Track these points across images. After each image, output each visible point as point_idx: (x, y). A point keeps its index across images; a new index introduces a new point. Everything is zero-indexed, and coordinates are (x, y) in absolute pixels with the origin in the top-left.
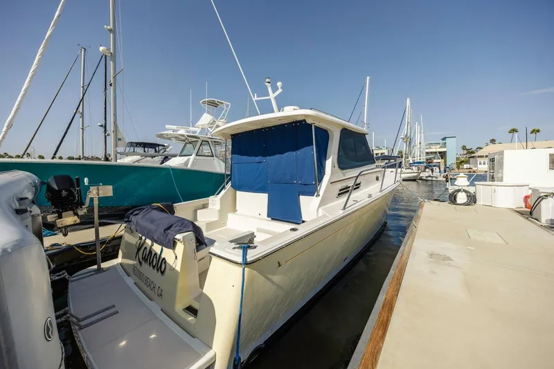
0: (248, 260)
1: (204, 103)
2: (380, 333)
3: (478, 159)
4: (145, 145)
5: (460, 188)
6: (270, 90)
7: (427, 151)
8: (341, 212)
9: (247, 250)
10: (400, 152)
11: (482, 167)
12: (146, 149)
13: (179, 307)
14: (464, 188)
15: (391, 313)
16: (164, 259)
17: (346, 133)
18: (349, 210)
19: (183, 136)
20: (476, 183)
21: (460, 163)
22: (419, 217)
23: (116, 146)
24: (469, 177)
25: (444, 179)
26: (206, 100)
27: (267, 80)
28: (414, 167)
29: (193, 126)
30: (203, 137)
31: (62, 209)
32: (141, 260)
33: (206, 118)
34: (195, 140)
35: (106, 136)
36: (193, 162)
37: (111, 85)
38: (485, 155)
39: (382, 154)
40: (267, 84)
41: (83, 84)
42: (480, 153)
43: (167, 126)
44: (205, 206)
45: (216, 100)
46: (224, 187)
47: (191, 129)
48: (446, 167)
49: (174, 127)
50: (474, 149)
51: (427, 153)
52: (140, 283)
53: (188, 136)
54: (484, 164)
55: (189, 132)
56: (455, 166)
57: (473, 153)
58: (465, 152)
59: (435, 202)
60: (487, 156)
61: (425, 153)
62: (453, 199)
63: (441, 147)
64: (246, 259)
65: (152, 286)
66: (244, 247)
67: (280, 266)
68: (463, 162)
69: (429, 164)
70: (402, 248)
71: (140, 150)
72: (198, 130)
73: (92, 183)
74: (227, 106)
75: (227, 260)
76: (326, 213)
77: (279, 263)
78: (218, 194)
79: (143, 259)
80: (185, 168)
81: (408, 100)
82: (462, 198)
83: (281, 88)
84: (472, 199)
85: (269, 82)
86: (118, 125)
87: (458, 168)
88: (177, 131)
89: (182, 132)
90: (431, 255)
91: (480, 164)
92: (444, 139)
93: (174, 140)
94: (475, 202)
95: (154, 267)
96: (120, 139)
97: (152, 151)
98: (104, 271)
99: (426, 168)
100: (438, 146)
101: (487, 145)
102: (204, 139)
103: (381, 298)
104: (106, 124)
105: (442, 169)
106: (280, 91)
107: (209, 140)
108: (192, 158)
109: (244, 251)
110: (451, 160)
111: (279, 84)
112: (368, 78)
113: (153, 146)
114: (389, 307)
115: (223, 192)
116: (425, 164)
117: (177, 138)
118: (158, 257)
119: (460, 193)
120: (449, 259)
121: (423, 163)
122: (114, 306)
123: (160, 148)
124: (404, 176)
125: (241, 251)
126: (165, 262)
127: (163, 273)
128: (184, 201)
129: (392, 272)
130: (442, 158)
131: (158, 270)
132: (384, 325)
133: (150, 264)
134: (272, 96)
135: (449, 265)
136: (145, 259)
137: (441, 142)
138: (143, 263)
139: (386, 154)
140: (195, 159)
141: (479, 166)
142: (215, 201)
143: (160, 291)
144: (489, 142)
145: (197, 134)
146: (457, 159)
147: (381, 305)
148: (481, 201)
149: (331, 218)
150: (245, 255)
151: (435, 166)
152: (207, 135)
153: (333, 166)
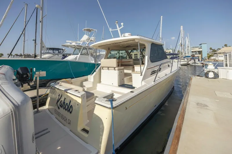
0: (114, 106)
1: (85, 30)
2: (176, 141)
3: (218, 54)
4: (53, 49)
5: (210, 70)
6: (117, 26)
7: (192, 50)
8: (153, 83)
9: (112, 102)
10: (179, 51)
11: (221, 58)
12: (54, 51)
13: (79, 129)
14: (212, 70)
15: (181, 132)
16: (71, 106)
17: (153, 45)
18: (157, 82)
19: (75, 46)
20: (218, 67)
21: (209, 57)
22: (190, 85)
23: (41, 50)
24: (214, 65)
25: (202, 65)
26: (86, 28)
27: (116, 22)
28: (185, 59)
29: (79, 41)
30: (84, 46)
31: (23, 83)
32: (59, 107)
33: (85, 37)
34: (80, 47)
35: (35, 45)
36: (79, 58)
37: (40, 22)
38: (222, 52)
39: (169, 52)
40: (116, 24)
41: (26, 20)
42: (219, 51)
43: (67, 41)
44: (86, 80)
45: (90, 29)
46: (95, 71)
47: (78, 42)
48: (202, 58)
49: (71, 41)
50: (216, 49)
51: (192, 52)
52: (58, 117)
53: (77, 46)
54: (222, 57)
55: (77, 44)
56: (207, 58)
57: (215, 51)
58: (212, 51)
59: (197, 77)
60: (223, 53)
61: (191, 52)
62: (206, 75)
63: (199, 49)
64: (113, 106)
65: (65, 119)
66: (111, 100)
67: (126, 109)
68: (211, 56)
69: (193, 57)
70: (183, 101)
71: (51, 51)
72: (81, 43)
73: (37, 70)
74: (95, 31)
75: (104, 106)
76: (146, 84)
77: (126, 108)
78: (92, 74)
79: (60, 106)
80: (75, 61)
81: (182, 27)
82: (211, 75)
83: (123, 26)
84: (216, 76)
85: (117, 23)
86: (43, 41)
87: (209, 59)
88: (71, 43)
89: (74, 44)
90: (198, 104)
91: (220, 57)
92: (201, 44)
93: (70, 47)
94: (218, 77)
95: (66, 110)
96: (43, 47)
97: (57, 52)
98: (40, 112)
99: (191, 59)
100: (198, 48)
101: (223, 47)
102: (84, 47)
103: (175, 125)
104: (36, 39)
105: (200, 60)
106: (122, 27)
107: (87, 47)
108: (78, 56)
109: (111, 102)
110: (205, 55)
111: (122, 24)
112: (162, 17)
113: (58, 49)
114: (179, 129)
115: (95, 73)
116: (191, 57)
117: (71, 46)
118: (68, 105)
119: (210, 72)
120: (207, 106)
121: (190, 56)
122: (47, 129)
123: (61, 50)
124: (181, 63)
125: (110, 102)
126: (72, 107)
127: (71, 112)
128: (76, 78)
129: (179, 112)
130: (200, 54)
131: (68, 111)
132: (178, 138)
133: (64, 108)
134: (118, 29)
135: (207, 109)
136: (61, 106)
137: (199, 46)
138: (60, 108)
139: (172, 52)
140: (79, 56)
141: (219, 58)
142: (91, 78)
143: (69, 122)
144: (224, 46)
145: (80, 45)
146: (208, 54)
147: (175, 128)
148: (221, 76)
149: (149, 86)
150: (112, 104)
151: (196, 58)
152: (86, 45)
153: (148, 61)
